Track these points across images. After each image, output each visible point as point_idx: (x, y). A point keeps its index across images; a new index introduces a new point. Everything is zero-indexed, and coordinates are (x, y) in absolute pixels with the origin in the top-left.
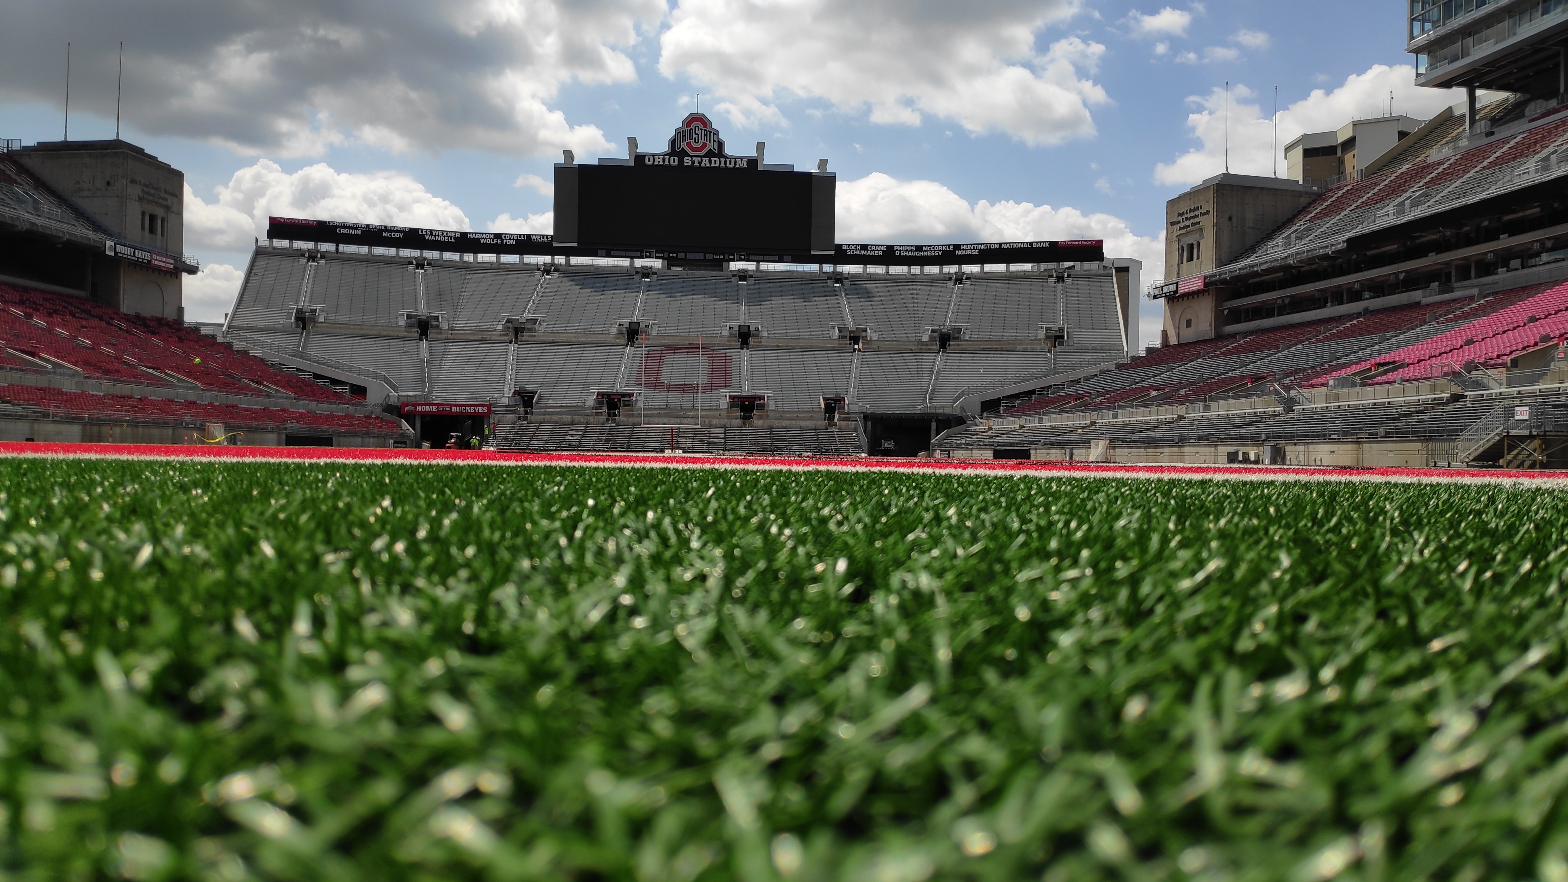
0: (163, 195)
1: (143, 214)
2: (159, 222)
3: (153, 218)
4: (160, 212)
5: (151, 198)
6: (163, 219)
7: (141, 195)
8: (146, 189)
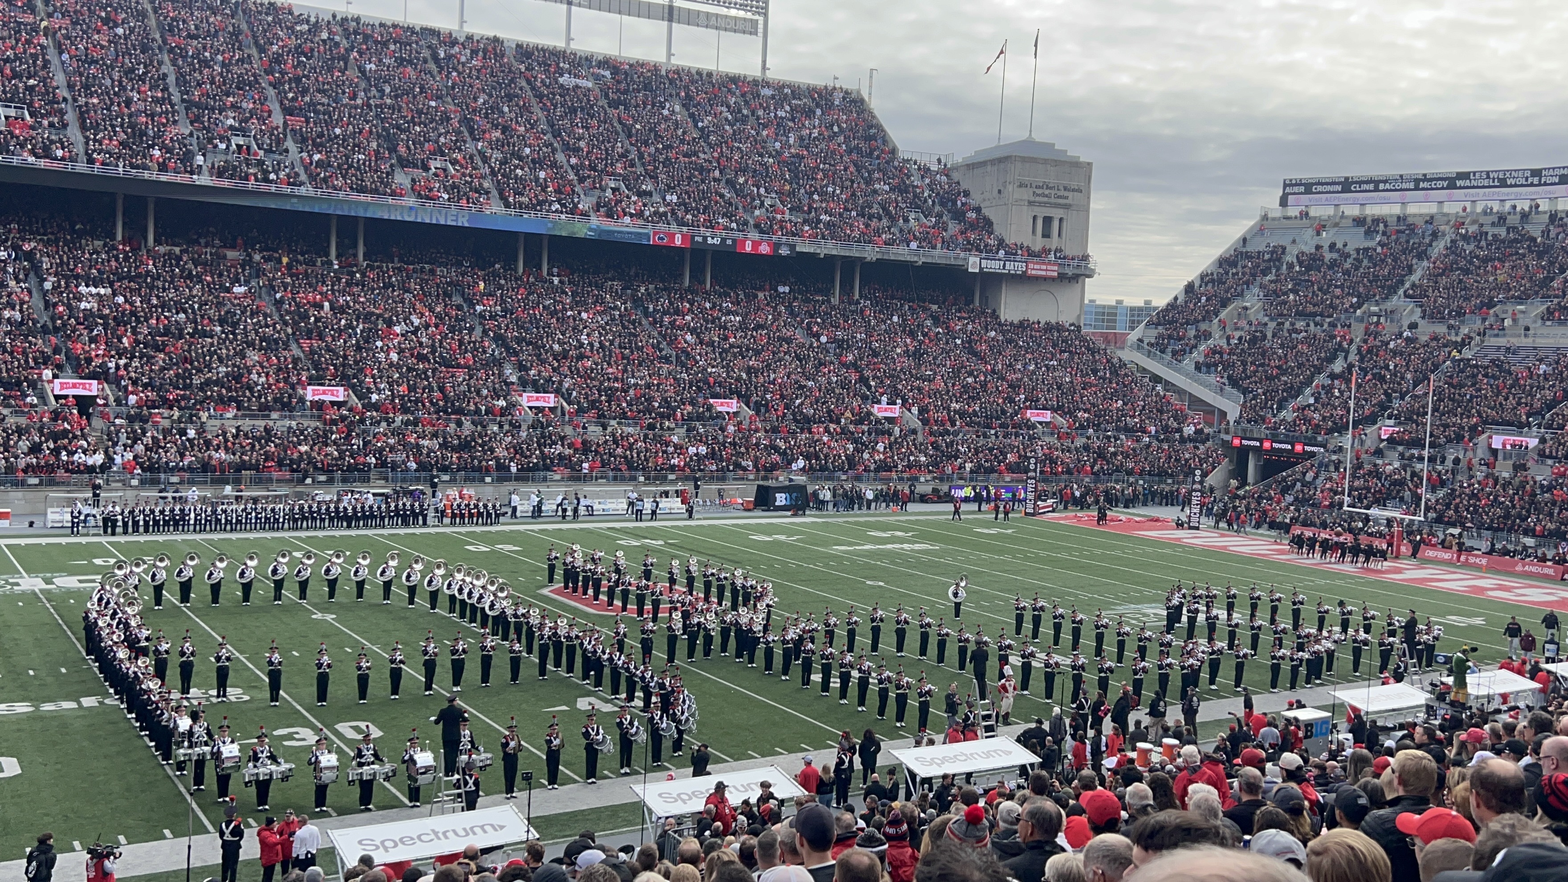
0: (1062, 193)
1: (1035, 218)
2: (1056, 224)
3: (1048, 221)
4: (1056, 213)
5: (1046, 199)
6: (1061, 220)
7: (1032, 199)
8: (1039, 191)
